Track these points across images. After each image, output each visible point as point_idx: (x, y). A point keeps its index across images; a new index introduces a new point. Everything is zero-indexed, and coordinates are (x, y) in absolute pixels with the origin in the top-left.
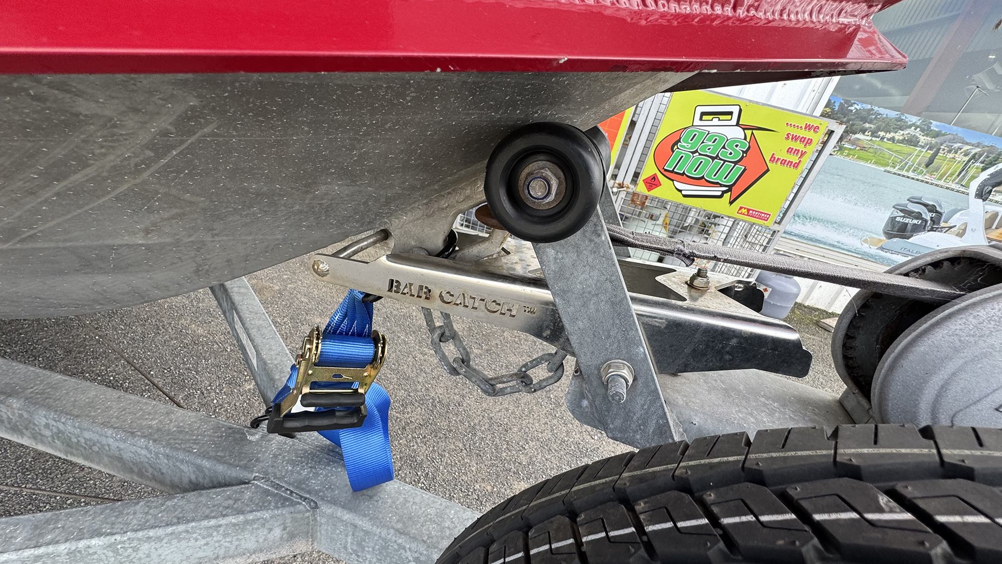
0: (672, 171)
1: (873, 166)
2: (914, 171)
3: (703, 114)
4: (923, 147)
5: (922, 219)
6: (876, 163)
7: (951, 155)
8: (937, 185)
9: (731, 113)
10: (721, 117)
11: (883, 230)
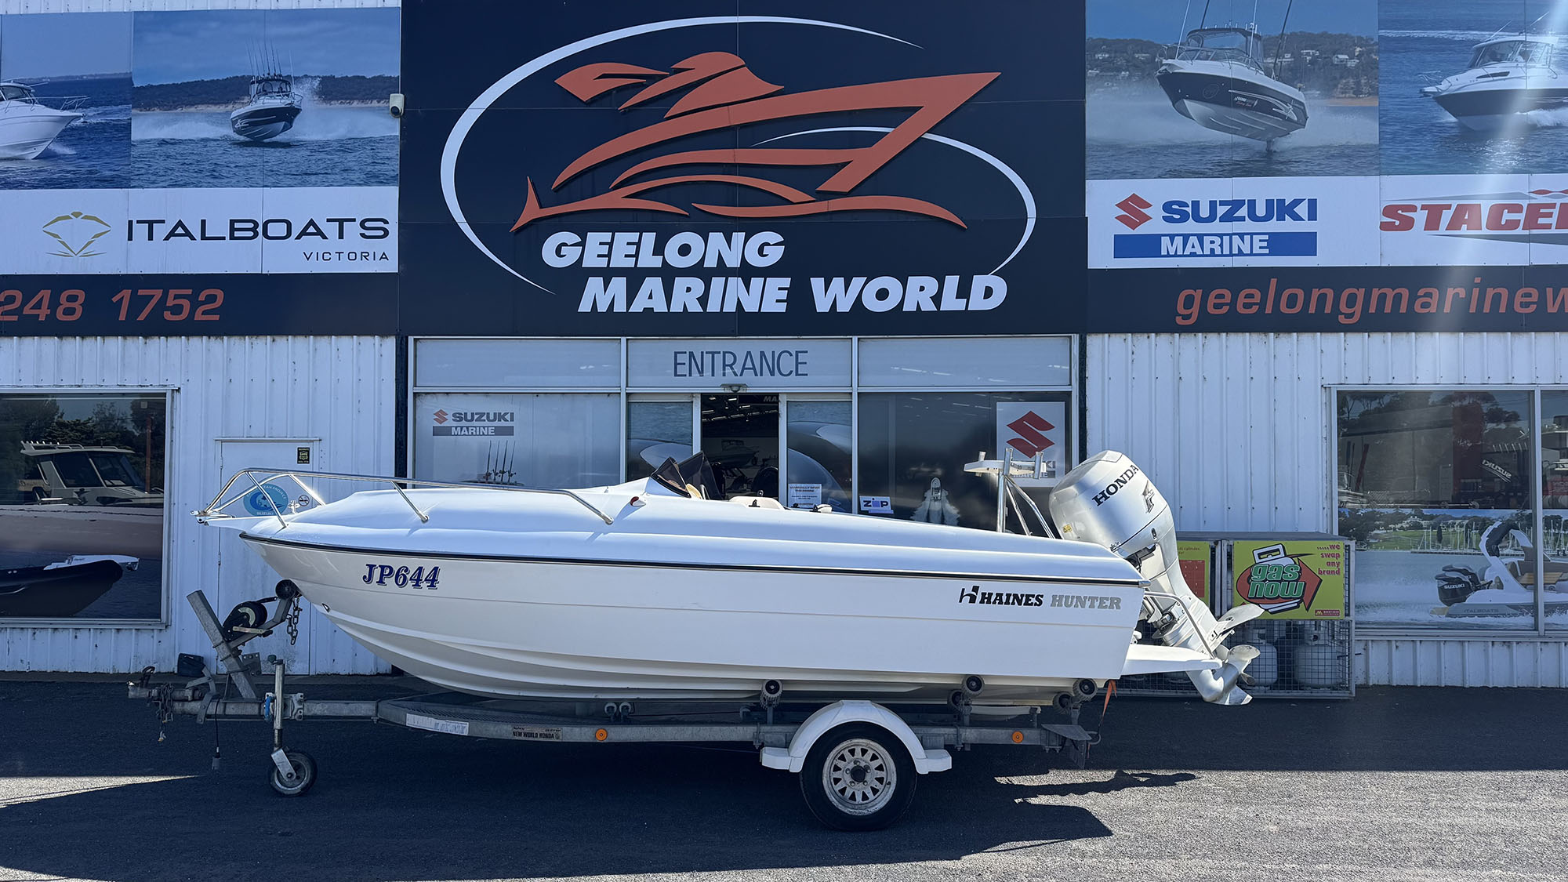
0: (1255, 598)
1: (1401, 551)
2: (1433, 547)
3: (1259, 555)
4: (1428, 529)
5: (1464, 582)
6: (1401, 549)
7: (1451, 530)
8: (1456, 554)
9: (1278, 550)
10: (1273, 554)
11: (1441, 599)
